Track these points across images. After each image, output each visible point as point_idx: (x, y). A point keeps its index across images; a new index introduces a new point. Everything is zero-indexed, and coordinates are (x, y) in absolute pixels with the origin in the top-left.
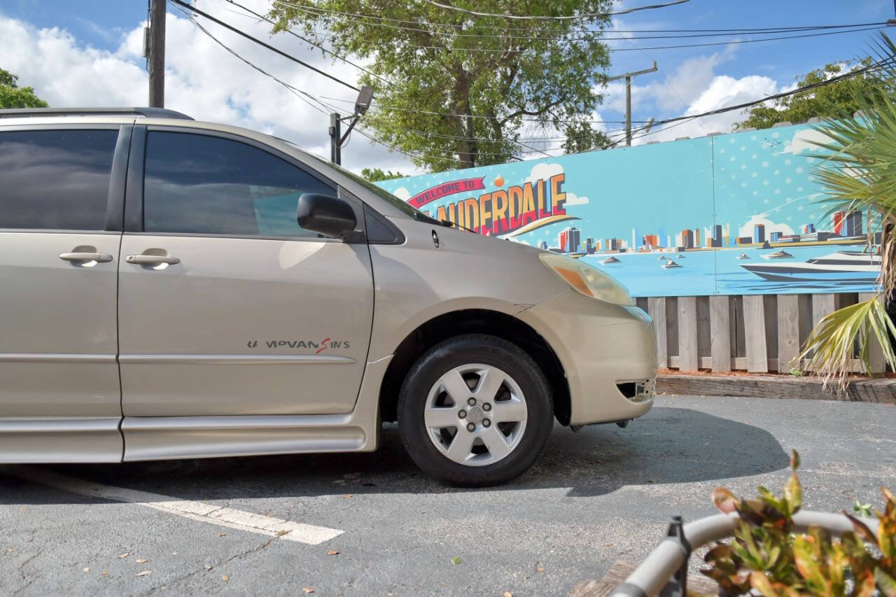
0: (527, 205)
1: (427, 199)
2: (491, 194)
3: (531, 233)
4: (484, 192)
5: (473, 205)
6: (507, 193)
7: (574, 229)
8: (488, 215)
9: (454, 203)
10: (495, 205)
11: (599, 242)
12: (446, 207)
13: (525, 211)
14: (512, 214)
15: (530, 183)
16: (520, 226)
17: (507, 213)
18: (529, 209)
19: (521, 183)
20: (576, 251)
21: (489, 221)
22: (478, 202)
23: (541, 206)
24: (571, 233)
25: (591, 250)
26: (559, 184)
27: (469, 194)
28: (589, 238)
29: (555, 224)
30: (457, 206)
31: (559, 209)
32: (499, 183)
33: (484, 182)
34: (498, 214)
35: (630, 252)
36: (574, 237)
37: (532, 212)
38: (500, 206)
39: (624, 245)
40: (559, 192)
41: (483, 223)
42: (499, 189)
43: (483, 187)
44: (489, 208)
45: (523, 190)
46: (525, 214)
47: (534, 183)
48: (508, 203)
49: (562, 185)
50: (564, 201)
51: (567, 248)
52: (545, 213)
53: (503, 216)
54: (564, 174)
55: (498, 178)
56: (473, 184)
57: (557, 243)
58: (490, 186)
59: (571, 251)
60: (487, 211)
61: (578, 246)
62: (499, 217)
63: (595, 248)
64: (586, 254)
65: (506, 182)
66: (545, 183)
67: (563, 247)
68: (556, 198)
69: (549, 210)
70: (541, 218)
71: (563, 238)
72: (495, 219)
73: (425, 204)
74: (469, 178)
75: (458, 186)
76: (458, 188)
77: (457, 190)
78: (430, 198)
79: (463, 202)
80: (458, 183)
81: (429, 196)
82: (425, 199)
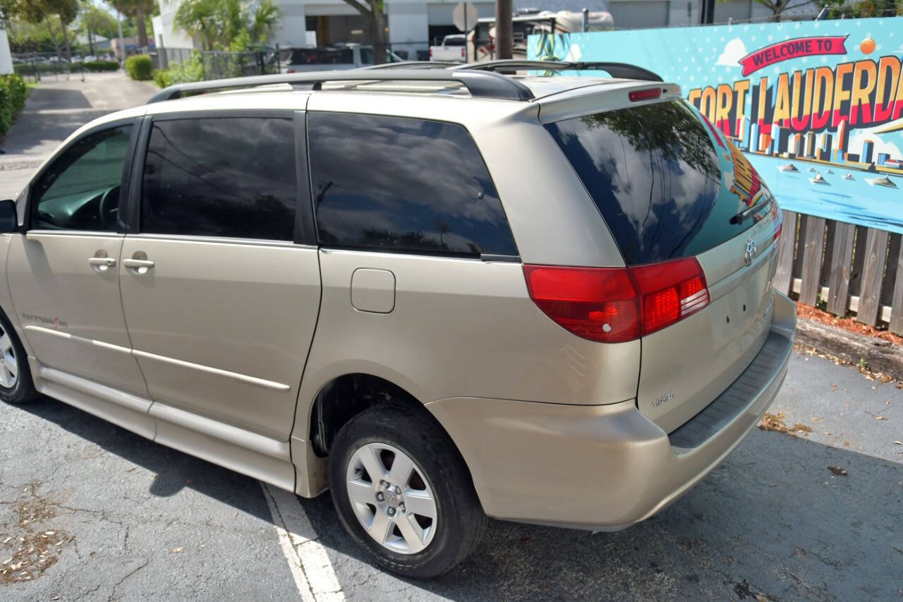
2: (854, 64)
4: (844, 59)
5: (827, 79)
6: (877, 66)
8: (845, 95)
9: (801, 71)
10: (857, 81)
12: (790, 76)
13: (900, 97)
14: (879, 99)
17: (872, 96)
19: (899, 52)
21: (845, 104)
22: (834, 73)
27: (824, 60)
30: (805, 75)
32: (867, 49)
33: (846, 44)
34: (859, 96)
38: (864, 85)
41: (837, 106)
42: (866, 57)
43: (844, 52)
44: (847, 85)
46: (899, 102)
48: (877, 81)
53: (866, 101)
55: (867, 39)
56: (831, 45)
58: (854, 51)
60: (844, 89)
62: (860, 100)
65: (878, 47)
72: (854, 103)
73: (764, 66)
74: (826, 35)
75: (810, 46)
76: (809, 49)
77: (807, 51)
78: (772, 59)
79: (813, 71)
80: (810, 41)
81: (770, 55)
82: (764, 58)
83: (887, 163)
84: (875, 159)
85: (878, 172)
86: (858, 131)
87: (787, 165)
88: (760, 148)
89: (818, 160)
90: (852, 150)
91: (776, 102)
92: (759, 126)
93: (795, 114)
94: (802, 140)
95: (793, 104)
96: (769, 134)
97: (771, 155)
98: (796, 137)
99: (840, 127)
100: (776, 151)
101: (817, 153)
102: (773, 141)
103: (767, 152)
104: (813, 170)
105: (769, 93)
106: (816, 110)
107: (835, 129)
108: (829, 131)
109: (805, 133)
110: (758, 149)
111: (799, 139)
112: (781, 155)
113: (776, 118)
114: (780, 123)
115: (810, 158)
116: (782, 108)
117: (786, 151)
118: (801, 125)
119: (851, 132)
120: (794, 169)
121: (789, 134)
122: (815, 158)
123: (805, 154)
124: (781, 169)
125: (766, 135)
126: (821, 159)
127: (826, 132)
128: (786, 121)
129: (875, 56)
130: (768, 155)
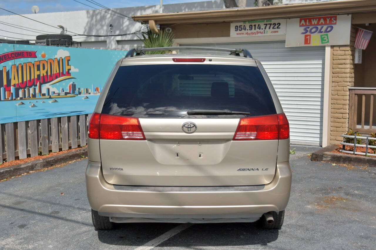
0: (56, 70)
1: (5, 59)
2: (40, 61)
3: (58, 84)
4: (36, 59)
5: (31, 67)
6: (47, 62)
7: (74, 83)
8: (38, 73)
9: (21, 64)
10: (41, 67)
11: (82, 90)
12: (17, 66)
13: (55, 72)
14: (49, 74)
15: (57, 58)
16: (53, 80)
17: (47, 72)
18: (56, 72)
19: (53, 58)
20: (75, 93)
21: (39, 76)
22: (34, 65)
23: (61, 71)
24: (73, 85)
25: (80, 93)
26: (69, 60)
27: (30, 60)
28: (79, 87)
29: (67, 80)
30: (23, 65)
31: (68, 73)
32: (43, 56)
33: (36, 54)
34: (43, 73)
35: (92, 94)
36: (74, 86)
37: (58, 73)
38: (44, 69)
39: (90, 91)
40: (68, 65)
41: (36, 77)
42: (43, 59)
43: (36, 57)
44: (39, 69)
45: (54, 61)
46: (55, 74)
47: (58, 58)
48: (48, 68)
49: (69, 62)
50: (70, 69)
51: (71, 92)
52: (63, 75)
53: (45, 74)
54: (70, 56)
55: (43, 53)
56: (31, 54)
57: (68, 89)
58: (39, 58)
59: (73, 93)
61: (75, 91)
62: (43, 74)
63: (81, 92)
64: (78, 95)
65: (47, 56)
66: (63, 59)
67: (70, 92)
68: (67, 68)
69: (64, 73)
70: (62, 76)
71: (70, 87)
72: (42, 75)
73: (3, 62)
74: (29, 50)
75: (23, 54)
76: (23, 55)
77: (23, 56)
78: (7, 59)
79: (26, 64)
80: (23, 52)
81: (6, 57)
82: (4, 59)
83: (54, 94)
84: (50, 94)
85: (52, 98)
86: (44, 85)
87: (19, 103)
88: (6, 98)
89: (32, 98)
90: (43, 92)
91: (12, 77)
92: (5, 88)
93: (20, 81)
94: (25, 91)
95: (19, 77)
96: (10, 91)
97: (12, 100)
98: (22, 91)
99: (38, 84)
100: (14, 98)
101: (31, 96)
102: (12, 94)
103: (10, 99)
104: (30, 102)
105: (8, 73)
106: (28, 79)
107: (36, 85)
108: (34, 86)
109: (25, 88)
110: (5, 99)
111: (23, 91)
112: (16, 99)
113: (12, 84)
114: (14, 85)
115: (28, 98)
116: (14, 79)
117: (19, 97)
118: (23, 85)
119: (42, 86)
120: (23, 104)
121: (19, 90)
122: (30, 97)
123: (26, 97)
124: (17, 105)
125: (8, 92)
126: (33, 97)
127: (33, 87)
128: (17, 84)
129: (46, 59)
130: (11, 100)
